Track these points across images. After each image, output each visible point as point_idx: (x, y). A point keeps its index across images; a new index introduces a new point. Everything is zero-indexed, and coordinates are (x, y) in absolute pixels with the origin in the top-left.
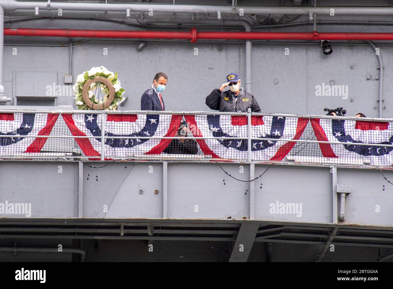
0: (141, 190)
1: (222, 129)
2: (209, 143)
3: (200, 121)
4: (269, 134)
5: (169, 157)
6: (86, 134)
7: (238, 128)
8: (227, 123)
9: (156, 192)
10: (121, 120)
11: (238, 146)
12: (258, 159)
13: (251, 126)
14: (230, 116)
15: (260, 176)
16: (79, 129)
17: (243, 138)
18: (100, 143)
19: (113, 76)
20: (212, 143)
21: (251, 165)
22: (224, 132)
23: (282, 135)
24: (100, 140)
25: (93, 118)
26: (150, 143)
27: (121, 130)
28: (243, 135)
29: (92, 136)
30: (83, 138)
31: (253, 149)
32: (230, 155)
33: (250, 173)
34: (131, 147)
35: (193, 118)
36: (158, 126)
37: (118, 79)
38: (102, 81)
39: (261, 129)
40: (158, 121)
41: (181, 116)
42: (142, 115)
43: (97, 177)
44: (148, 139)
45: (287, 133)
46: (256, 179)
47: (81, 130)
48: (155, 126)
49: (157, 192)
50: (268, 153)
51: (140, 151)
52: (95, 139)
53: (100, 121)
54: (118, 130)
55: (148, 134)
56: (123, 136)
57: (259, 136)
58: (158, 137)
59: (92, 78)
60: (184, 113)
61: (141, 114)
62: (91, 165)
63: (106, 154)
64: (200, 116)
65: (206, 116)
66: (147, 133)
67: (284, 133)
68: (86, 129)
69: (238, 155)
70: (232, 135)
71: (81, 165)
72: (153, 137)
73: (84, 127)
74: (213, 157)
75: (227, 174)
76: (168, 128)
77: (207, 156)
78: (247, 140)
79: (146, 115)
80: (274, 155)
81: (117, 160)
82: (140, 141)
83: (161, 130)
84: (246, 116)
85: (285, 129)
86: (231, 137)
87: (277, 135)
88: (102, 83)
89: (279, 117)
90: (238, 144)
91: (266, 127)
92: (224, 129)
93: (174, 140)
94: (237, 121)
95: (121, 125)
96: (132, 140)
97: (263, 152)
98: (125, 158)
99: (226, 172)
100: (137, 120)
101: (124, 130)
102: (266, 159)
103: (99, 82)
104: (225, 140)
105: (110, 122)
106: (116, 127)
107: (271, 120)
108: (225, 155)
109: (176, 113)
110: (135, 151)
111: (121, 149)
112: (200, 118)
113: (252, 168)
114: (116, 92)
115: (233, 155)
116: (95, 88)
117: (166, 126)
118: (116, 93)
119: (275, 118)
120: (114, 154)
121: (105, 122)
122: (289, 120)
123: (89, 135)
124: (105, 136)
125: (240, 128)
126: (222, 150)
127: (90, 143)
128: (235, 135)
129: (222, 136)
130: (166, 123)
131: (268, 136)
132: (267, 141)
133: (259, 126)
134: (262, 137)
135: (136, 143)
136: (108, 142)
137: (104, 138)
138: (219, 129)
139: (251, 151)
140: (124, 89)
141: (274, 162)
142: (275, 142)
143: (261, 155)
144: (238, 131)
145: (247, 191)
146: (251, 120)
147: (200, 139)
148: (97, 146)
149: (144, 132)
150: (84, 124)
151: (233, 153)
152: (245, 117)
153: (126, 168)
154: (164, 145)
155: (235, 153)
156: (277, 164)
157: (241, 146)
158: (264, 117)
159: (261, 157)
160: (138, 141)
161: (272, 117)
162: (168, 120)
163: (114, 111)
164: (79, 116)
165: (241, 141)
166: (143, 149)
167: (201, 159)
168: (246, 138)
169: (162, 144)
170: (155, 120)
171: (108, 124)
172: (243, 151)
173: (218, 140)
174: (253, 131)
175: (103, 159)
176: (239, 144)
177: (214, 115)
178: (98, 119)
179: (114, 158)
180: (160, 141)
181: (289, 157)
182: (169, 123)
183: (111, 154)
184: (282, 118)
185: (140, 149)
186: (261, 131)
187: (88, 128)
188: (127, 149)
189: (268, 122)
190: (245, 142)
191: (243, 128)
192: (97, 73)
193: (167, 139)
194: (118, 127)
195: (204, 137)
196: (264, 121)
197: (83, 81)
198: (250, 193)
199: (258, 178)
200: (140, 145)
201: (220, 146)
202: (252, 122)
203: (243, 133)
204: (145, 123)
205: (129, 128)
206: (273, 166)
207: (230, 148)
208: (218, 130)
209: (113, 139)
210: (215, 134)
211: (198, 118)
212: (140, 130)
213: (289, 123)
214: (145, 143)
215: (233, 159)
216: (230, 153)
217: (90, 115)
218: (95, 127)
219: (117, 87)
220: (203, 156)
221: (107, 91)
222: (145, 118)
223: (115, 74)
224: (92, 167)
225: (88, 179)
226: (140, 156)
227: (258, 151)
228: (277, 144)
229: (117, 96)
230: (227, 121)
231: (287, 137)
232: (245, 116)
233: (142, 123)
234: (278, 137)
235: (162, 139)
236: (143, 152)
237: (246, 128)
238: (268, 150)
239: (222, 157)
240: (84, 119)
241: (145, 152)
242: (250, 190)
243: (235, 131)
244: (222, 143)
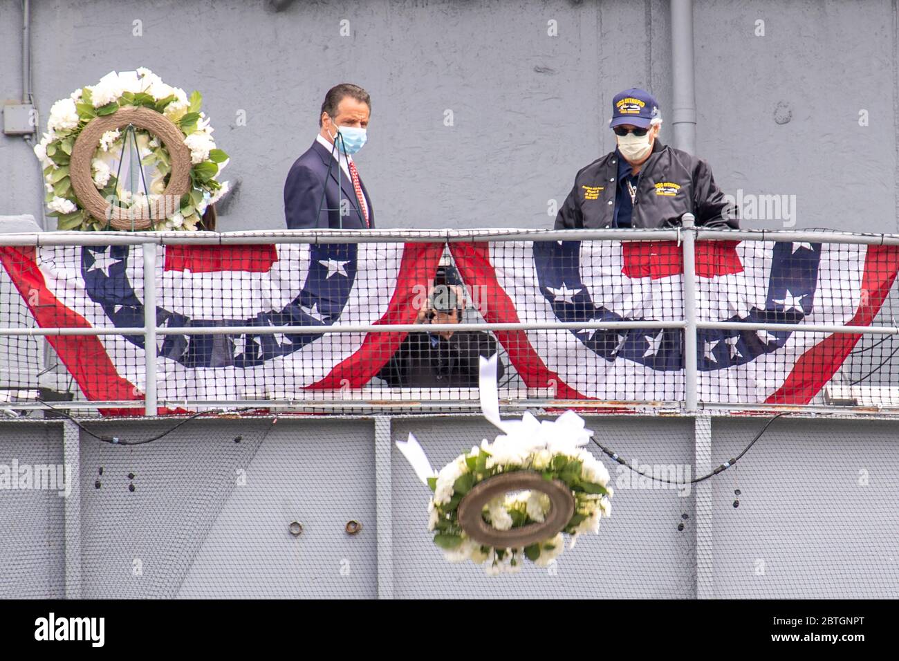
0: (295, 524)
1: (590, 292)
2: (542, 345)
3: (509, 263)
4: (762, 307)
5: (396, 397)
6: (89, 320)
7: (646, 288)
8: (607, 271)
9: (352, 527)
10: (217, 267)
11: (647, 354)
12: (724, 400)
13: (697, 278)
14: (617, 244)
15: (732, 462)
16: (62, 301)
17: (668, 323)
18: (140, 352)
19: (182, 103)
20: (552, 344)
21: (698, 423)
22: (597, 302)
23: (809, 309)
24: (139, 341)
25: (113, 261)
26: (327, 347)
27: (217, 302)
28: (668, 312)
29: (111, 328)
30: (75, 336)
31: (704, 365)
32: (620, 388)
33: (693, 450)
34: (257, 364)
35: (481, 252)
36: (354, 286)
37: (202, 114)
38: (144, 125)
39: (732, 289)
40: (352, 268)
41: (436, 246)
42: (294, 247)
43: (131, 476)
44: (318, 335)
45: (827, 302)
46: (716, 472)
47: (69, 304)
48: (342, 286)
49: (353, 529)
50: (761, 375)
51: (289, 380)
52: (119, 338)
53: (139, 272)
54: (207, 302)
55: (318, 317)
56: (223, 323)
57: (725, 315)
58: (355, 325)
59: (105, 111)
60: (448, 237)
61: (290, 242)
62: (107, 435)
63: (162, 394)
64: (508, 244)
65: (531, 243)
66: (313, 312)
67: (817, 302)
68: (89, 302)
69: (650, 388)
70: (626, 313)
71: (71, 434)
72: (336, 325)
73: (80, 295)
74: (556, 397)
75: (611, 455)
76: (392, 293)
77: (534, 392)
78: (681, 330)
79: (307, 247)
80: (780, 384)
81: (203, 414)
82: (287, 341)
83: (363, 300)
84: (676, 242)
85: (818, 286)
86: (621, 320)
87: (792, 309)
88: (144, 131)
89: (796, 245)
90: (647, 346)
91: (750, 282)
92: (598, 290)
93: (414, 335)
94: (644, 261)
95: (217, 284)
96: (258, 340)
97: (742, 375)
98: (233, 407)
99: (605, 451)
100: (275, 266)
101: (227, 303)
102: (752, 401)
103: (131, 128)
104: (599, 333)
105: (177, 274)
106: (197, 293)
107: (769, 254)
108: (601, 388)
109: (419, 237)
110: (269, 381)
111: (220, 371)
112: (509, 254)
113: (703, 432)
114: (195, 161)
115: (630, 388)
116: (117, 150)
117: (382, 283)
118: (196, 168)
119: (782, 248)
120: (191, 392)
121: (159, 272)
122: (834, 255)
123: (99, 324)
124: (158, 325)
125: (656, 289)
126: (591, 370)
127: (101, 354)
128: (637, 314)
129: (590, 316)
130: (382, 274)
131: (756, 315)
132: (754, 332)
133: (723, 279)
134: (736, 318)
135: (272, 349)
136: (169, 346)
137: (153, 332)
138: (577, 291)
139: (698, 369)
140: (225, 150)
141: (783, 409)
142: (785, 335)
143: (732, 383)
144: (646, 296)
145: (685, 516)
146: (696, 255)
147: (507, 332)
148: (131, 362)
149: (303, 308)
150: (81, 283)
151: (630, 379)
152: (674, 247)
153: (237, 441)
154: (375, 355)
155: (640, 380)
156: (793, 416)
157: (659, 352)
158: (741, 245)
159: (733, 391)
160: (279, 341)
161: (771, 244)
162: (391, 264)
163: (189, 233)
164: (59, 253)
165: (660, 335)
166: (299, 372)
167: (515, 405)
168: (677, 322)
169: (370, 351)
170: (342, 263)
171: (168, 283)
172: (668, 372)
173: (575, 331)
174: (704, 296)
175: (151, 412)
176: (654, 346)
177: (560, 243)
178: (130, 264)
179: (192, 408)
180: (363, 338)
181: (836, 390)
182: (394, 274)
183: (181, 392)
184: (807, 245)
185: (289, 371)
186: (732, 298)
187: (94, 299)
188: (239, 371)
189: (759, 264)
190: (673, 337)
191: (666, 288)
192: (126, 94)
193: (389, 333)
194: (207, 294)
195: (522, 324)
196: (741, 260)
197: (75, 125)
198: (694, 524)
199: (723, 468)
200: (289, 357)
201: (581, 353)
202: (697, 264)
203: (667, 304)
204: (304, 276)
205: (246, 294)
206: (780, 424)
207: (619, 361)
208: (574, 298)
209: (187, 338)
210: (565, 312)
211: (499, 253)
212: (285, 303)
213: (834, 266)
214: (308, 347)
215: (631, 403)
216: (621, 379)
217: (101, 248)
218: (120, 294)
219: (200, 143)
220: (523, 394)
221: (163, 159)
222: (306, 255)
223: (189, 97)
224: (111, 441)
225: (98, 486)
226: (290, 396)
227: (723, 371)
228: (790, 342)
229: (198, 178)
230: (606, 261)
231: (829, 318)
232: (672, 243)
233: (295, 275)
234: (793, 317)
235: (369, 334)
236: (299, 381)
237: (676, 287)
238: (761, 367)
239: (589, 395)
240: (79, 264)
241: (309, 382)
242: (694, 515)
243: (637, 297)
244: (589, 345)
